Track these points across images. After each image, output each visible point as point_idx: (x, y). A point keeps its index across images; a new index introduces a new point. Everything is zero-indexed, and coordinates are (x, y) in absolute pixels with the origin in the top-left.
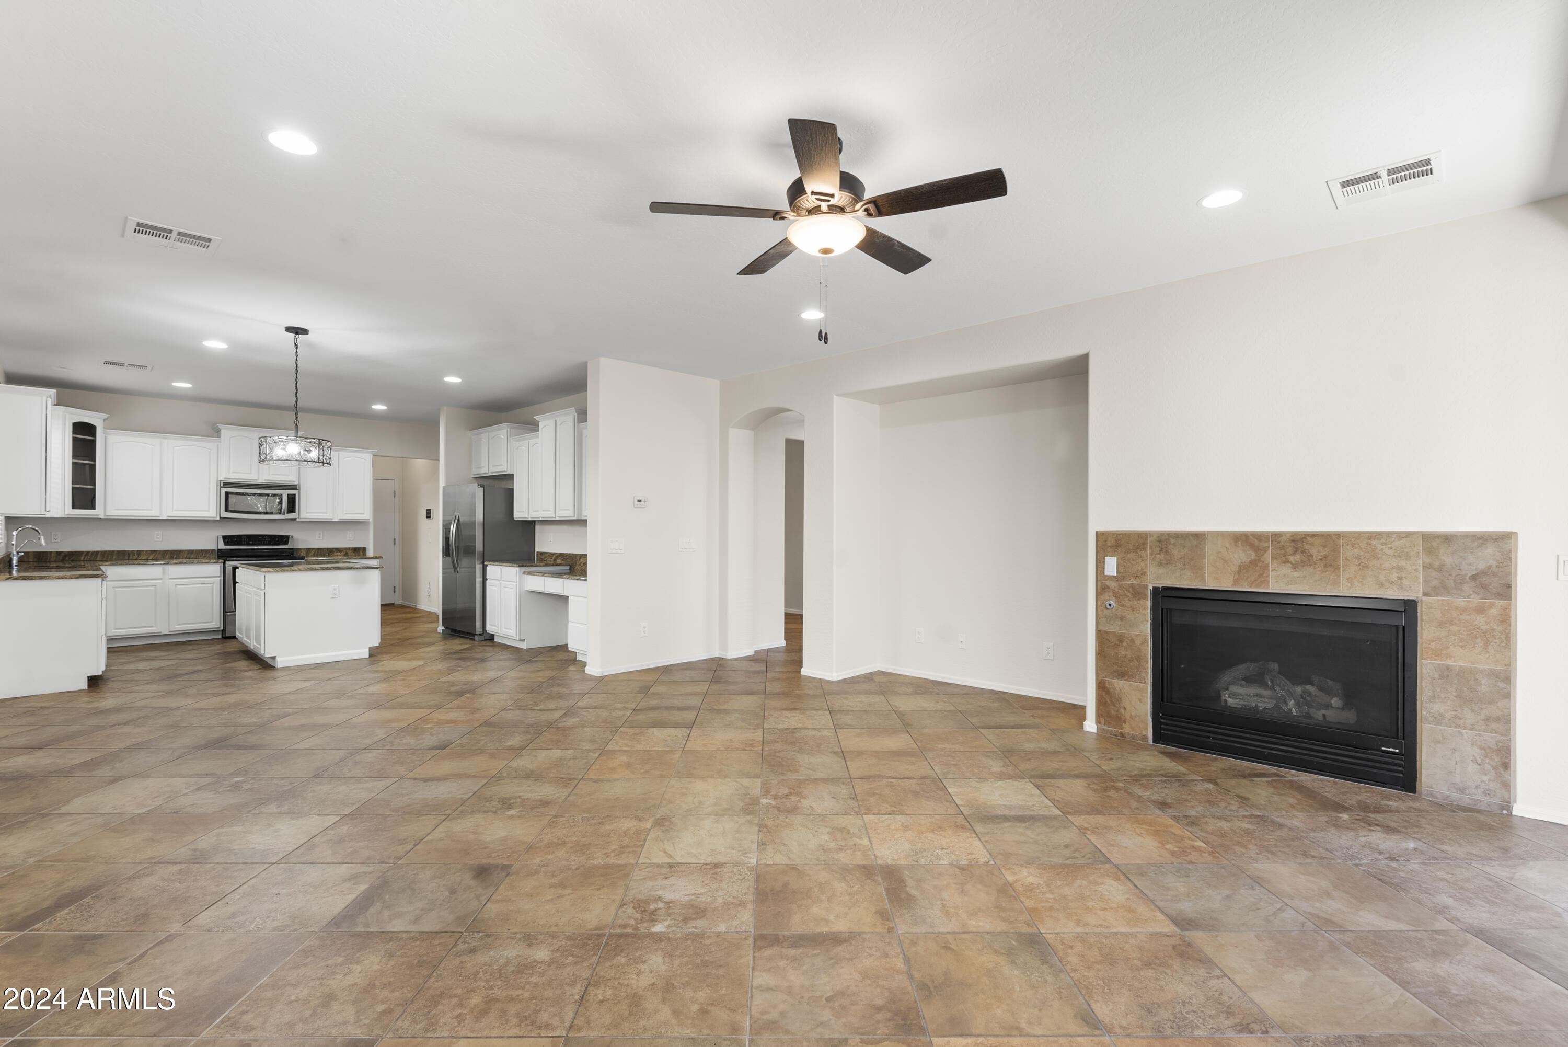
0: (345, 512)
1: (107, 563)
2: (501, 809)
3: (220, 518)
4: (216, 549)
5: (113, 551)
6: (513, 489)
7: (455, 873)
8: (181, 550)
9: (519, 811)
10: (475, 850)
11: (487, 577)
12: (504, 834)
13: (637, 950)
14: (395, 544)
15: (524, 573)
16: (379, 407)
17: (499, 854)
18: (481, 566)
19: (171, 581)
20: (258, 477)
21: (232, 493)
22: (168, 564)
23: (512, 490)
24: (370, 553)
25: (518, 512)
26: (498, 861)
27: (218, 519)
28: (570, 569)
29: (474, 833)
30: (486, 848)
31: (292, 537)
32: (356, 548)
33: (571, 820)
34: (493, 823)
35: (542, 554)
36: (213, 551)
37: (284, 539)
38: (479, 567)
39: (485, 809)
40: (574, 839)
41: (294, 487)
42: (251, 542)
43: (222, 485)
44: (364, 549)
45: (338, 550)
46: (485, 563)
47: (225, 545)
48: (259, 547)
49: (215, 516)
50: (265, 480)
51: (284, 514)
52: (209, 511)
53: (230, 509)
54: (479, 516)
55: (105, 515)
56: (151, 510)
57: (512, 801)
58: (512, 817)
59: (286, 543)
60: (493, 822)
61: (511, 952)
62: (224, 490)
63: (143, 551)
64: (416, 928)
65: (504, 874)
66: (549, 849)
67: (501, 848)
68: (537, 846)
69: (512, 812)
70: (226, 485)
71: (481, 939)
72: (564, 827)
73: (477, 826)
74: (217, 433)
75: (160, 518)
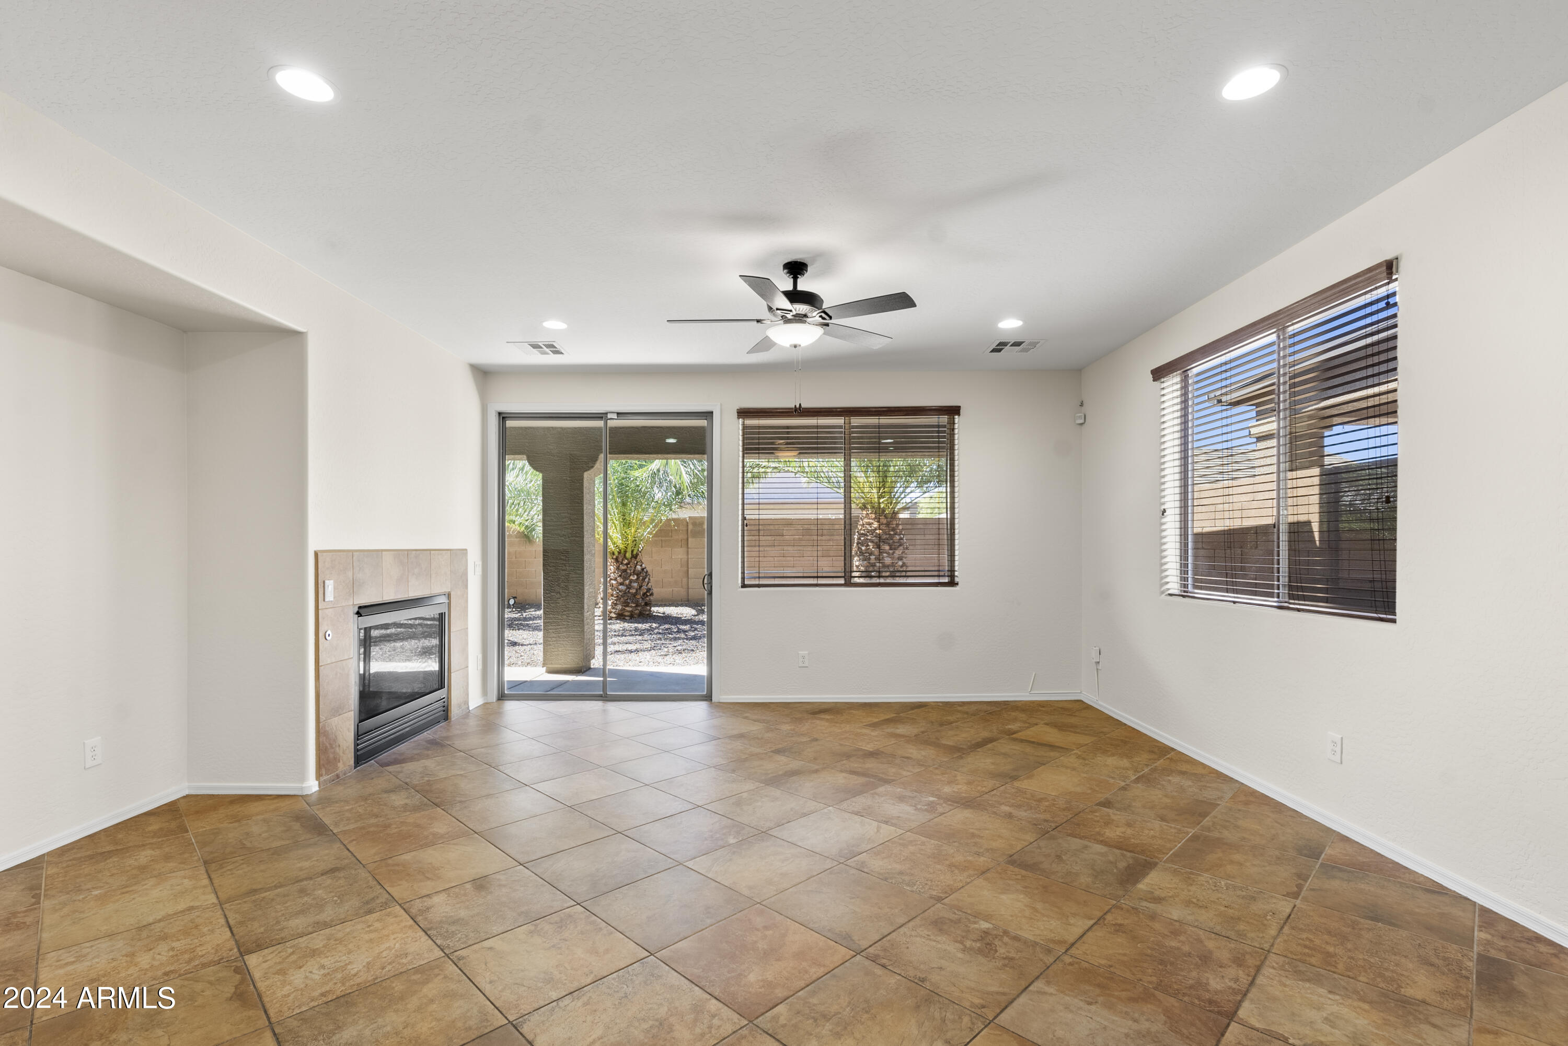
2: (996, 936)
7: (1057, 872)
9: (975, 923)
10: (1037, 888)
12: (1004, 897)
13: (953, 796)
17: (1014, 876)
26: (1017, 870)
29: (1035, 910)
30: (1026, 887)
33: (927, 888)
34: (1012, 916)
39: (1017, 944)
40: (938, 867)
57: (978, 945)
58: (987, 918)
60: (1011, 918)
61: (1022, 814)
64: (1086, 842)
65: (1015, 857)
66: (967, 865)
67: (1011, 882)
68: (976, 872)
69: (985, 925)
71: (1040, 825)
72: (939, 883)
73: (1031, 918)
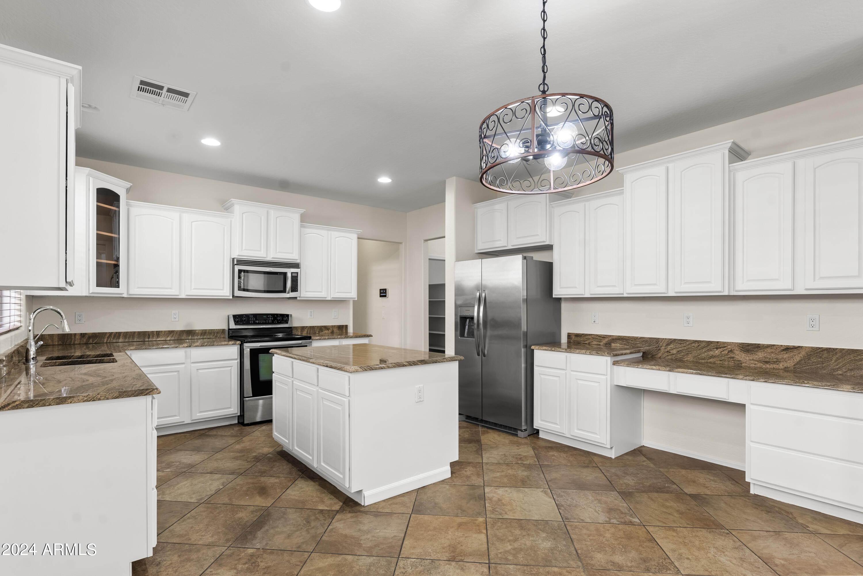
0: (336, 292)
1: (132, 348)
3: (233, 296)
4: (226, 328)
5: (135, 332)
11: (536, 363)
15: (615, 363)
16: (384, 180)
18: (520, 348)
19: (193, 365)
20: (267, 256)
21: (245, 271)
22: (190, 346)
23: (551, 263)
24: (351, 330)
25: (561, 288)
27: (231, 297)
31: (292, 315)
32: (340, 326)
35: (578, 335)
36: (223, 330)
37: (284, 318)
38: (514, 349)
41: (297, 266)
42: (257, 322)
43: (235, 263)
44: (346, 326)
45: (326, 328)
47: (236, 324)
48: (264, 326)
49: (228, 295)
51: (289, 293)
52: (223, 289)
53: (243, 287)
55: (128, 294)
56: (171, 288)
59: (286, 322)
62: (237, 268)
70: (240, 262)
74: (230, 209)
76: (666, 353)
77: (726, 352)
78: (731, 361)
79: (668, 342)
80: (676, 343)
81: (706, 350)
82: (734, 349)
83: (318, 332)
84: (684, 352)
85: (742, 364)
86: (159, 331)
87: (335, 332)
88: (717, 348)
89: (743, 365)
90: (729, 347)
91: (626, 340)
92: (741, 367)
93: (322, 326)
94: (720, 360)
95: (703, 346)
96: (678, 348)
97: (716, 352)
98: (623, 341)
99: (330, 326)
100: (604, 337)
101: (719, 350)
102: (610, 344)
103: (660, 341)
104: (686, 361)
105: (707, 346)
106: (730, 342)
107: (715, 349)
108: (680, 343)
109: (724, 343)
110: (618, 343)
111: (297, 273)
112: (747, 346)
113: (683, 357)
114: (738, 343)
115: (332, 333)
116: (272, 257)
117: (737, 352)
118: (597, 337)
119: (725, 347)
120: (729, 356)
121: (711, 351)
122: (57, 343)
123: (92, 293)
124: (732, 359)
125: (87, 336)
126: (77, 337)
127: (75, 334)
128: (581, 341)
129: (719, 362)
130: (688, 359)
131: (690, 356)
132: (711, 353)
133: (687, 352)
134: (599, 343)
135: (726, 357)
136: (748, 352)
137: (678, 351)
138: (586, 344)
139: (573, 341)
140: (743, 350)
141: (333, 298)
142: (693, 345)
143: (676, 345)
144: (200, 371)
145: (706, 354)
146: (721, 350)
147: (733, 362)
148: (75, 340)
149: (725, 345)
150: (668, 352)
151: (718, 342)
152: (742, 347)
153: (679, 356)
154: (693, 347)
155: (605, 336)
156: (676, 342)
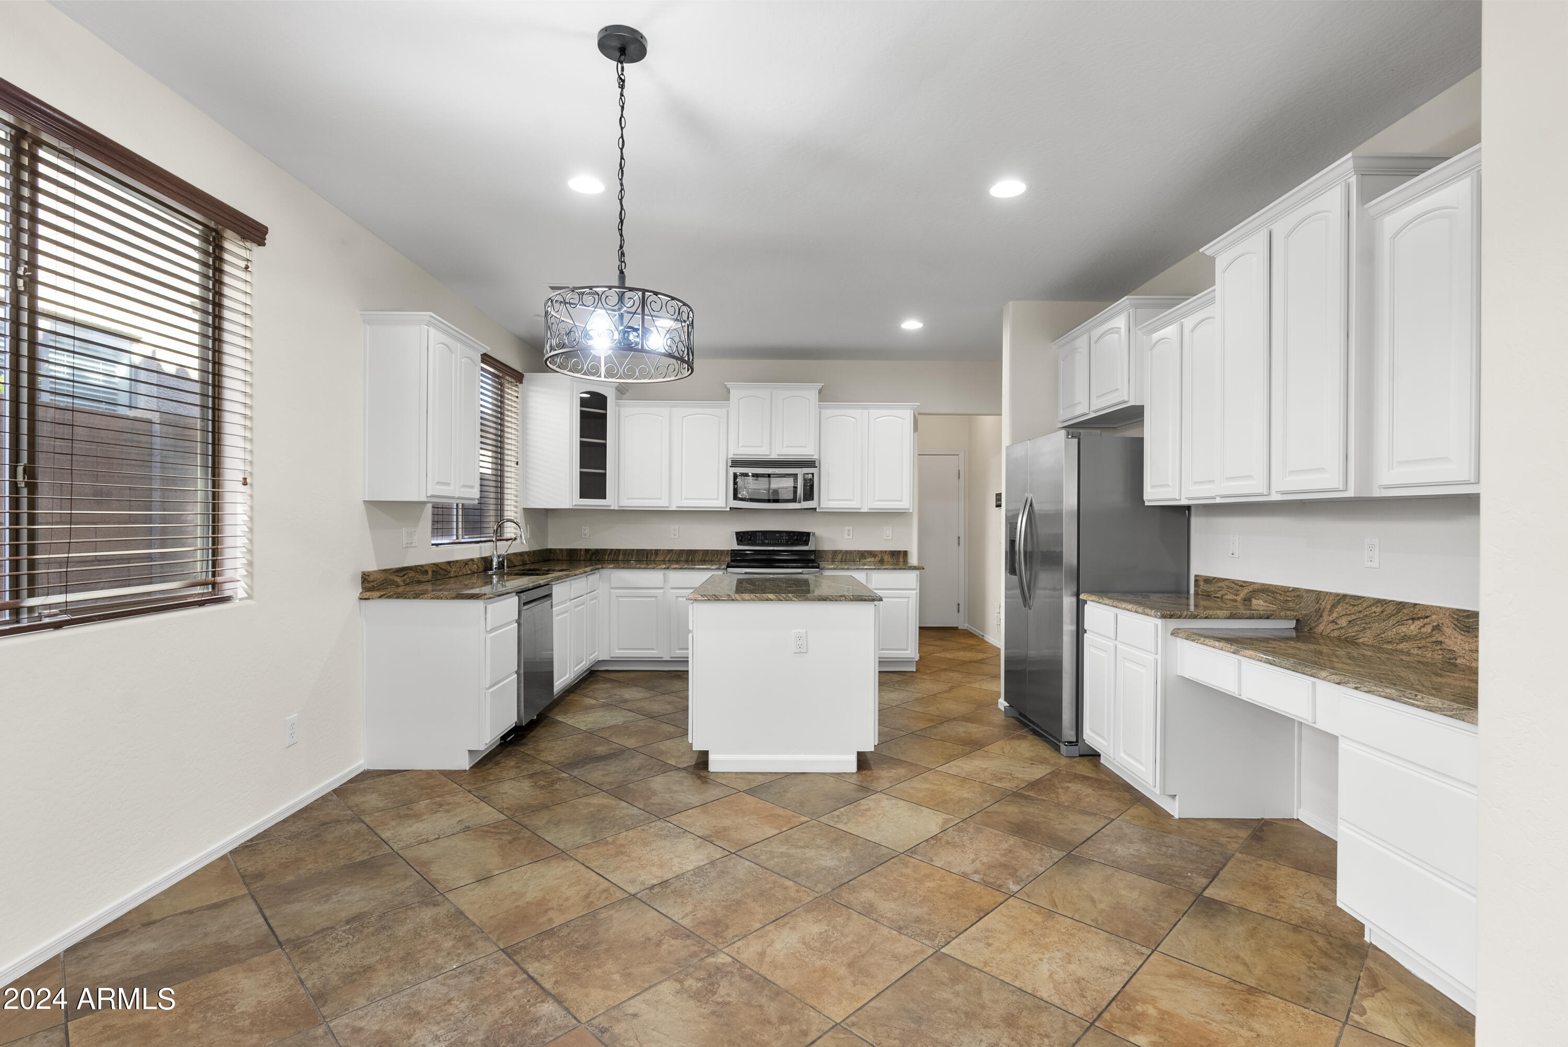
0: (877, 500)
3: (729, 508)
4: (730, 549)
6: (1142, 439)
8: (697, 550)
11: (1086, 627)
14: (959, 544)
15: (1175, 633)
16: (912, 325)
18: (1074, 599)
19: (672, 591)
20: (771, 452)
21: (740, 474)
23: (1140, 441)
24: (913, 560)
25: (1152, 487)
27: (727, 509)
28: (1296, 629)
31: (814, 534)
32: (895, 551)
35: (1208, 580)
36: (727, 552)
37: (804, 537)
38: (1068, 602)
41: (811, 464)
42: (767, 541)
43: (730, 464)
44: (905, 553)
45: (872, 554)
46: (1082, 597)
47: (738, 544)
48: (776, 548)
49: (724, 506)
50: (778, 455)
51: (800, 502)
52: (715, 499)
53: (740, 496)
54: (1070, 501)
55: (618, 506)
59: (806, 543)
62: (732, 470)
63: (660, 550)
70: (735, 463)
74: (725, 396)
75: (670, 509)
76: (1331, 624)
77: (1428, 629)
78: (1438, 650)
79: (1334, 600)
80: (1347, 603)
81: (1395, 622)
82: (1442, 624)
83: (858, 560)
84: (1357, 625)
85: (1456, 660)
86: (657, 550)
87: (886, 560)
88: (1413, 619)
89: (1458, 661)
90: (1434, 617)
91: (1273, 592)
92: (1455, 665)
93: (865, 551)
94: (1419, 648)
95: (1390, 612)
96: (1349, 615)
97: (1412, 627)
98: (1268, 595)
99: (878, 551)
100: (1242, 586)
101: (1417, 622)
102: (1250, 601)
103: (1322, 598)
104: (1361, 645)
105: (1396, 613)
106: (1436, 607)
107: (1410, 622)
108: (1353, 604)
109: (1426, 607)
110: (1262, 599)
111: (813, 474)
112: (1466, 618)
113: (1356, 635)
114: (1450, 608)
115: (882, 562)
116: (778, 453)
117: (1448, 631)
118: (1233, 585)
119: (1427, 617)
120: (1434, 639)
121: (1403, 624)
122: (565, 559)
123: (575, 505)
124: (1439, 647)
125: (590, 552)
126: (582, 553)
127: (581, 549)
128: (1212, 591)
129: (1415, 651)
130: (1366, 639)
131: (1368, 633)
132: (1404, 629)
133: (1363, 625)
134: (1235, 597)
135: (1428, 640)
136: (1468, 632)
137: (1350, 621)
138: (1218, 597)
139: (1202, 592)
140: (1458, 627)
141: (870, 509)
142: (1374, 609)
143: (1346, 609)
144: (680, 599)
145: (1394, 630)
146: (1419, 623)
147: (1440, 652)
148: (580, 556)
149: (1428, 614)
150: (1333, 621)
151: (1415, 605)
152: (1457, 620)
153: (1351, 632)
154: (1373, 615)
155: (1244, 584)
156: (1347, 600)
